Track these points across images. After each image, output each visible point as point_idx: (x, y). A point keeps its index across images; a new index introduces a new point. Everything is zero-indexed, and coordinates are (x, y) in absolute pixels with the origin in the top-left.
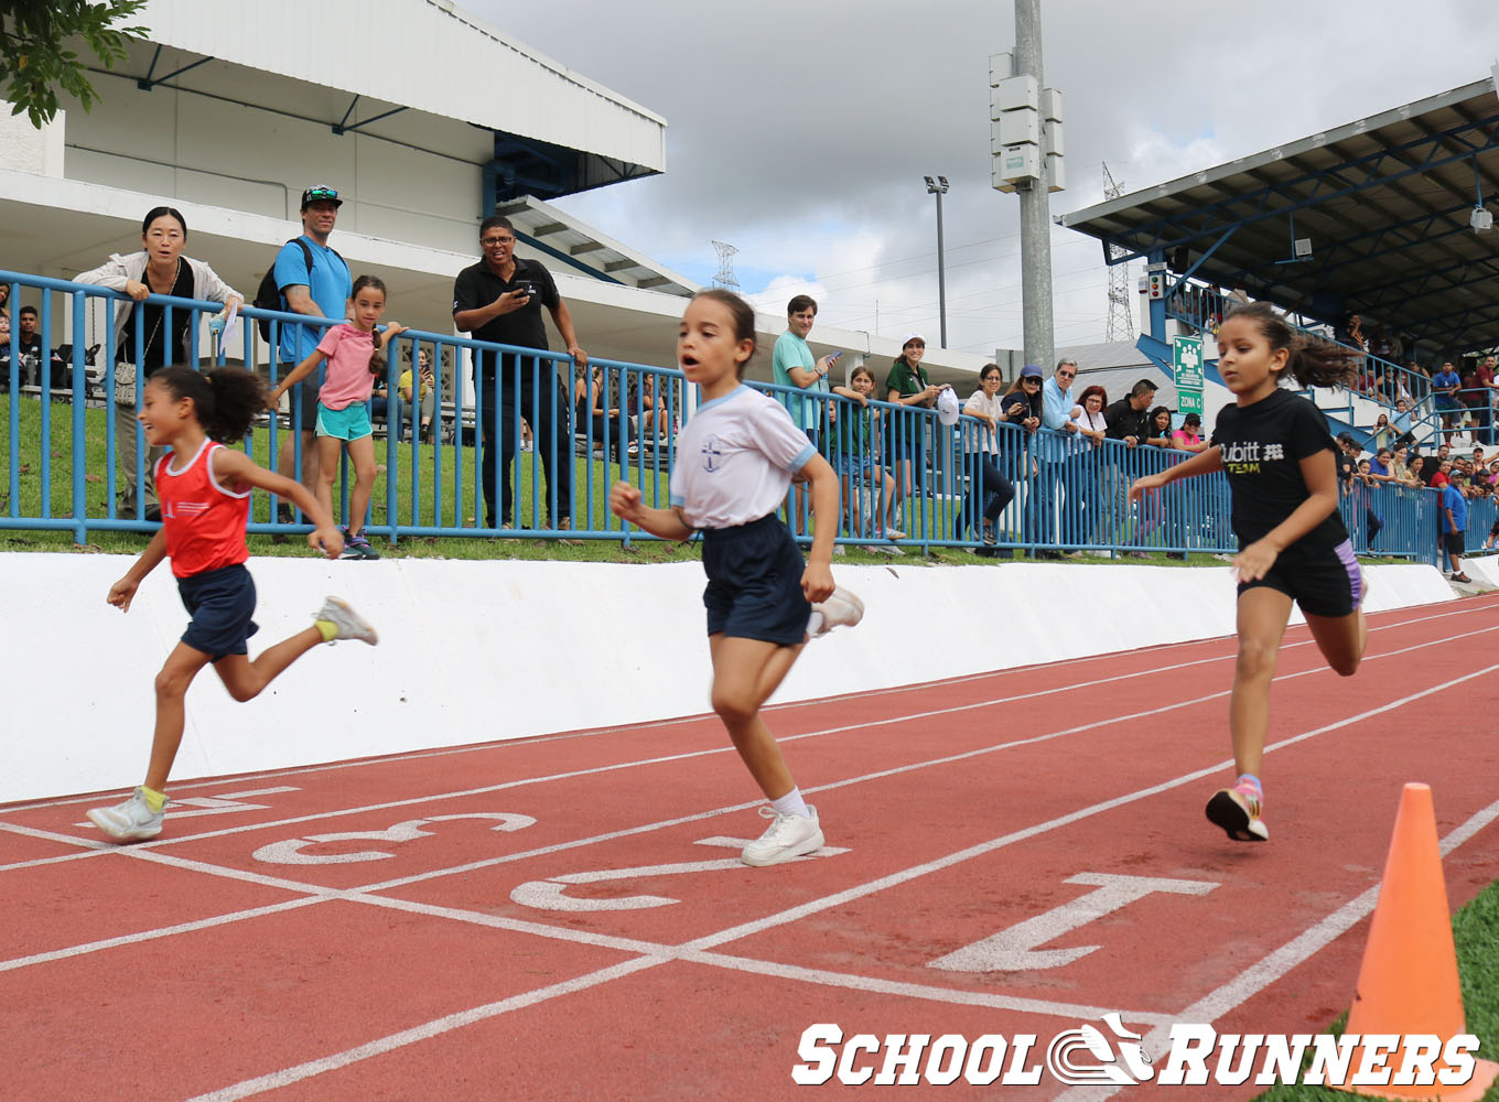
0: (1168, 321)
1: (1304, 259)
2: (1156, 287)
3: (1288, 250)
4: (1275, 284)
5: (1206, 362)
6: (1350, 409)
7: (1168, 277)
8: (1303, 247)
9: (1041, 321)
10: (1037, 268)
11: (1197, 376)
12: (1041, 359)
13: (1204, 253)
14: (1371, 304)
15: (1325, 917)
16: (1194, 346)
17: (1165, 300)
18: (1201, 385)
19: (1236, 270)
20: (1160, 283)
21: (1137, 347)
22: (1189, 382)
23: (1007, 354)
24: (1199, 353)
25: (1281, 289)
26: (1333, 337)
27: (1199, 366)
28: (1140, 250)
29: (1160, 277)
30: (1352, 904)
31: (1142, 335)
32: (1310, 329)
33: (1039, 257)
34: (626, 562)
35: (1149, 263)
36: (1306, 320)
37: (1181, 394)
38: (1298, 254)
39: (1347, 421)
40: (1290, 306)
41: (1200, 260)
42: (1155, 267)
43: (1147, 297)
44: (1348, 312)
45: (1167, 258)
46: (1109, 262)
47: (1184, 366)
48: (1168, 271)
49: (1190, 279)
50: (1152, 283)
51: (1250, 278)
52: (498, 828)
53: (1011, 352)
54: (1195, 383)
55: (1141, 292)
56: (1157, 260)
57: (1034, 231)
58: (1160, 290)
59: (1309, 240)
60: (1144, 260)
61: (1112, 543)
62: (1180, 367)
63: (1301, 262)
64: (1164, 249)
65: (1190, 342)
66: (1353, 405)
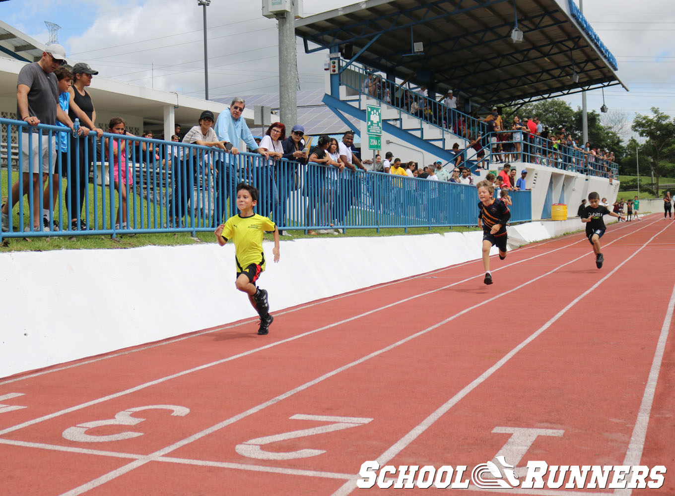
0: (340, 87)
1: (419, 54)
2: (334, 67)
3: (410, 50)
4: (397, 66)
5: (383, 120)
6: (443, 140)
7: (341, 61)
8: (418, 47)
9: (290, 94)
10: (289, 63)
11: (379, 128)
12: (290, 116)
13: (362, 48)
14: (449, 77)
15: (628, 445)
16: (377, 110)
17: (339, 74)
18: (381, 133)
19: (375, 56)
20: (336, 65)
21: (323, 101)
22: (375, 131)
23: (260, 109)
24: (380, 115)
25: (401, 69)
26: (427, 95)
27: (380, 122)
28: (325, 45)
29: (336, 61)
30: (632, 438)
31: (326, 94)
32: (414, 90)
33: (289, 57)
34: (118, 248)
35: (331, 53)
36: (412, 86)
37: (370, 138)
38: (415, 51)
39: (441, 146)
40: (406, 78)
41: (360, 52)
42: (334, 55)
43: (328, 73)
44: (436, 81)
45: (340, 50)
46: (307, 51)
47: (372, 122)
48: (341, 58)
49: (354, 63)
50: (332, 65)
51: (383, 61)
52: (172, 414)
53: (262, 107)
54: (379, 132)
55: (326, 69)
56: (335, 51)
57: (287, 42)
58: (337, 69)
59: (422, 43)
60: (327, 51)
61: (343, 225)
62: (370, 123)
63: (417, 56)
64: (339, 45)
65: (375, 108)
66: (445, 138)
